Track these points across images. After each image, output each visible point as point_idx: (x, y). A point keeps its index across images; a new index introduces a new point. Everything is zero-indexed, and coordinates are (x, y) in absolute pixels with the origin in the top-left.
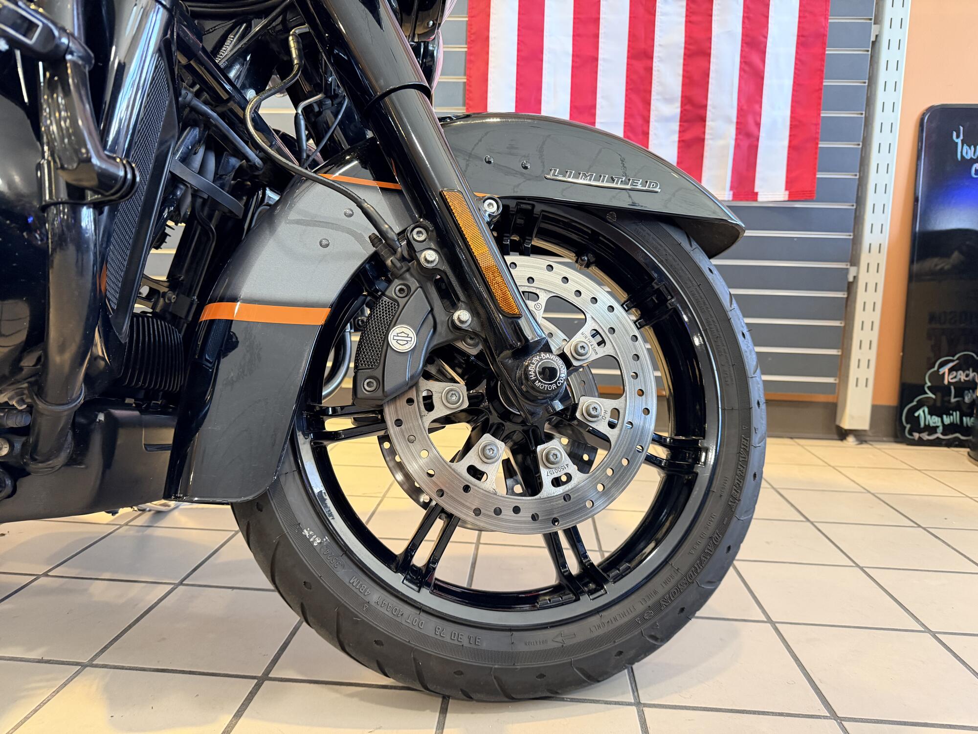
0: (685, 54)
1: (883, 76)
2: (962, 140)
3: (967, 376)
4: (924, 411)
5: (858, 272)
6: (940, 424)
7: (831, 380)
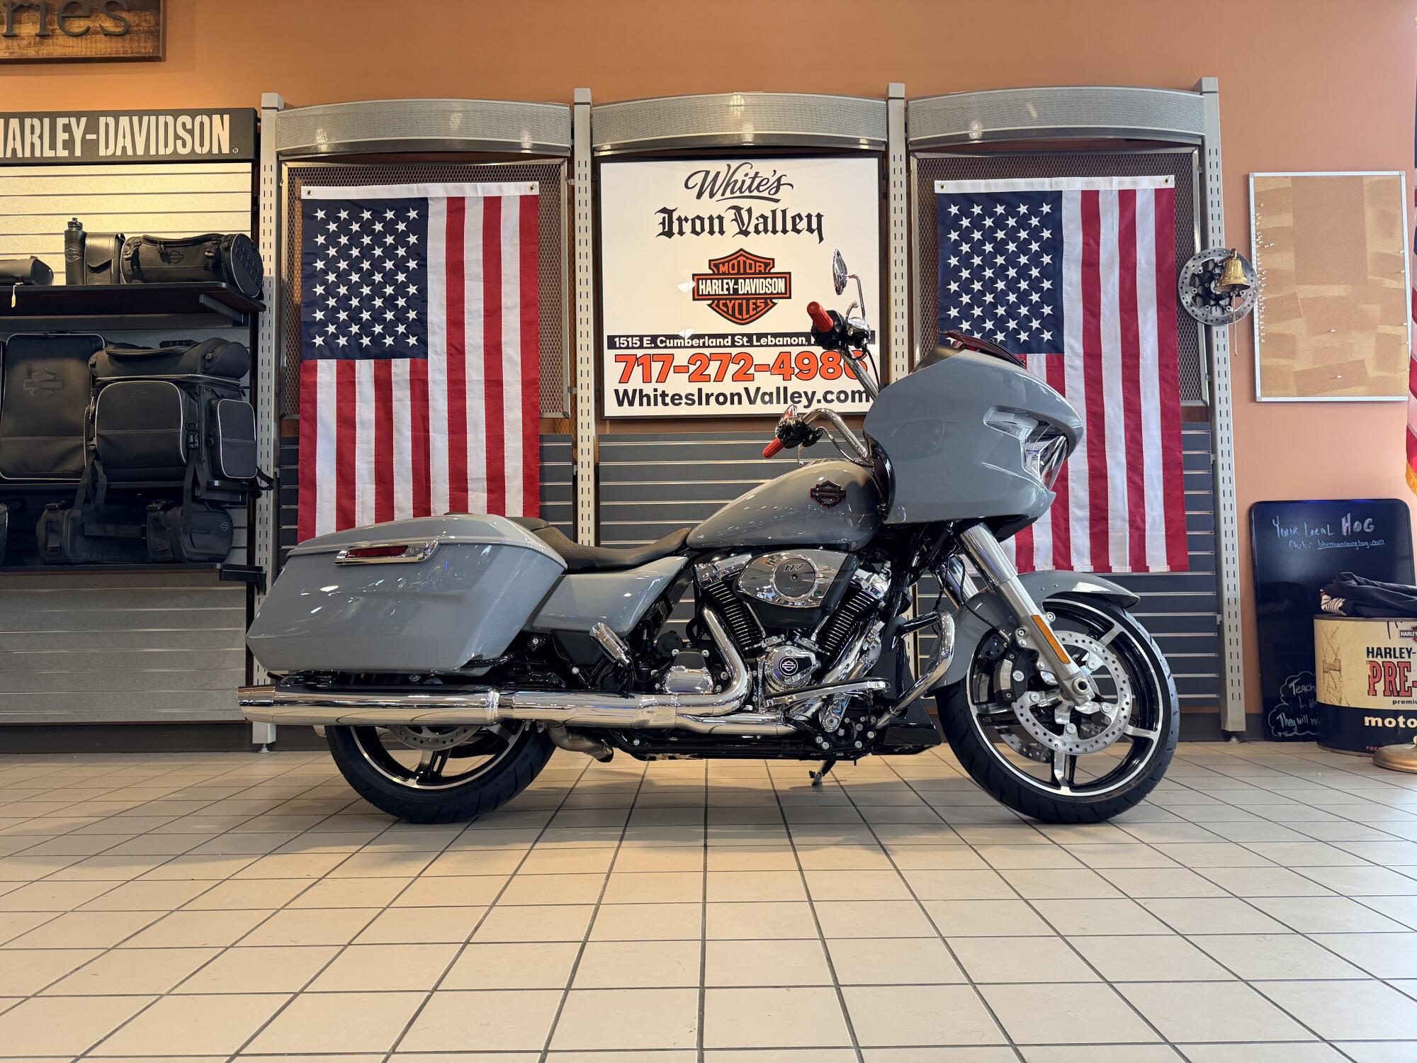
0: (1089, 477)
1: (1221, 487)
2: (1279, 525)
3: (1308, 688)
4: (1282, 716)
5: (1223, 618)
6: (1295, 724)
7: (1214, 696)
